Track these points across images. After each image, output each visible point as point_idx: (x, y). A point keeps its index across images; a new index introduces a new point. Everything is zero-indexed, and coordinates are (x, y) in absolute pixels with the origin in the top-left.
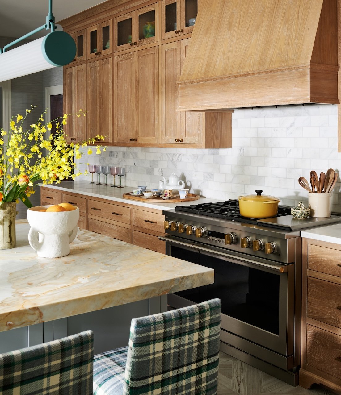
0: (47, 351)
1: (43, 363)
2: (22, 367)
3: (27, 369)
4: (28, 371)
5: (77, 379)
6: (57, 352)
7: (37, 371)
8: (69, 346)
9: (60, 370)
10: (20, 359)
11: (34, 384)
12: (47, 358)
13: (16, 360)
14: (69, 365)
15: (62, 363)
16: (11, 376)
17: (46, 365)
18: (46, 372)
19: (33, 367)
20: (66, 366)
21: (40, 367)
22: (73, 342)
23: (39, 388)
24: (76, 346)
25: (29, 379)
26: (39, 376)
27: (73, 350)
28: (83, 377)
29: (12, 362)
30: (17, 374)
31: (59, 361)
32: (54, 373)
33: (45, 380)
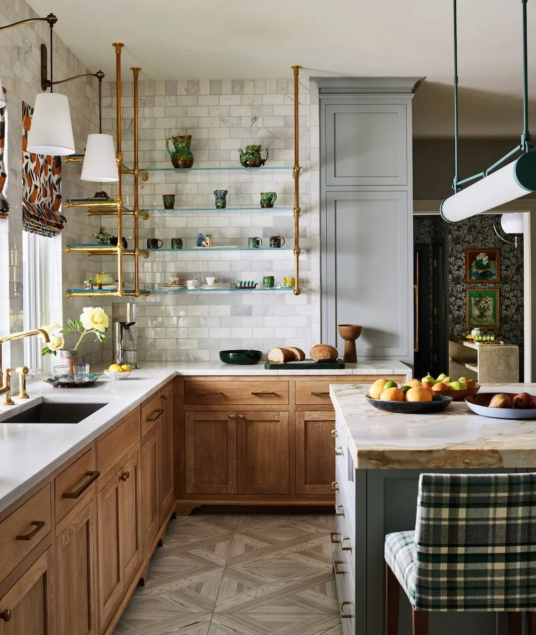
0: (493, 481)
1: (489, 492)
2: (468, 489)
3: (472, 493)
4: (474, 495)
5: (527, 519)
6: (504, 484)
7: (483, 498)
8: (518, 481)
9: (507, 503)
10: (466, 482)
11: (479, 510)
12: (493, 488)
13: (462, 482)
14: (517, 501)
15: (509, 497)
16: (457, 495)
17: (492, 495)
18: (492, 501)
19: (479, 492)
20: (514, 502)
21: (486, 495)
22: (522, 479)
23: (485, 516)
24: (525, 483)
25: (474, 504)
26: (485, 504)
27: (522, 487)
28: (534, 519)
29: (458, 482)
30: (463, 495)
31: (506, 494)
32: (502, 505)
33: (491, 510)
